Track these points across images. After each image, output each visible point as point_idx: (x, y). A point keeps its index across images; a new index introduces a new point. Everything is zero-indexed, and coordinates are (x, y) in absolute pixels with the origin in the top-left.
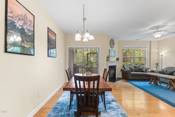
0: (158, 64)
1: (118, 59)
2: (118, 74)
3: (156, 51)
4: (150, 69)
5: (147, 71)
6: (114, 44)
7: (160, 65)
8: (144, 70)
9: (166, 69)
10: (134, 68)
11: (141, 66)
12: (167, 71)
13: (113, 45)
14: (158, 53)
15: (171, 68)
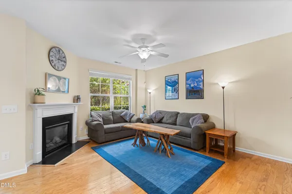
0: (145, 107)
1: (77, 99)
2: (77, 133)
3: (144, 86)
4: (137, 116)
5: (132, 119)
6: (65, 62)
7: (148, 108)
8: (128, 119)
9: (154, 115)
10: (111, 117)
11: (123, 112)
12: (155, 117)
13: (63, 63)
14: (146, 89)
15: (160, 112)
